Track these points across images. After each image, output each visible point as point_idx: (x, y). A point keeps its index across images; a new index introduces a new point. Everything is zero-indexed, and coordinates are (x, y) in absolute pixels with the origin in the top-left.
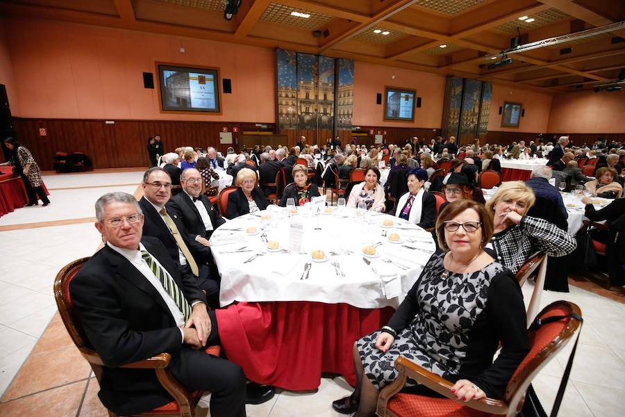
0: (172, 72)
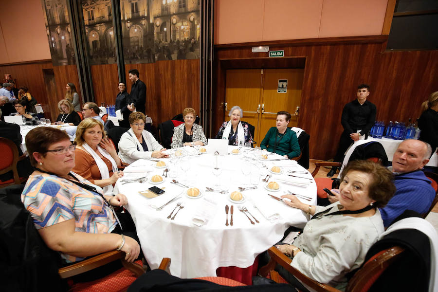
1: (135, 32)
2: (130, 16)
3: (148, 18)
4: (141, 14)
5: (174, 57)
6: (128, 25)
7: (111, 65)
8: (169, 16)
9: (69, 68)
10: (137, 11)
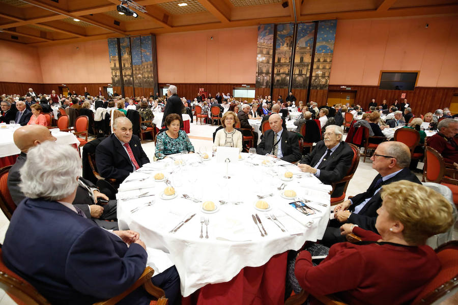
1: (299, 79)
2: (298, 73)
3: (306, 75)
4: (303, 73)
5: (318, 89)
6: (296, 76)
7: (285, 89)
8: (318, 77)
9: (266, 89)
10: (301, 72)
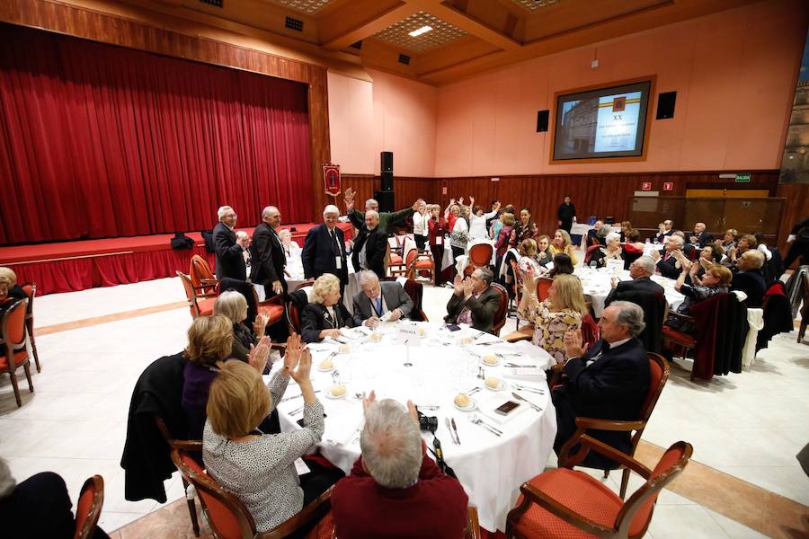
0: (574, 103)
